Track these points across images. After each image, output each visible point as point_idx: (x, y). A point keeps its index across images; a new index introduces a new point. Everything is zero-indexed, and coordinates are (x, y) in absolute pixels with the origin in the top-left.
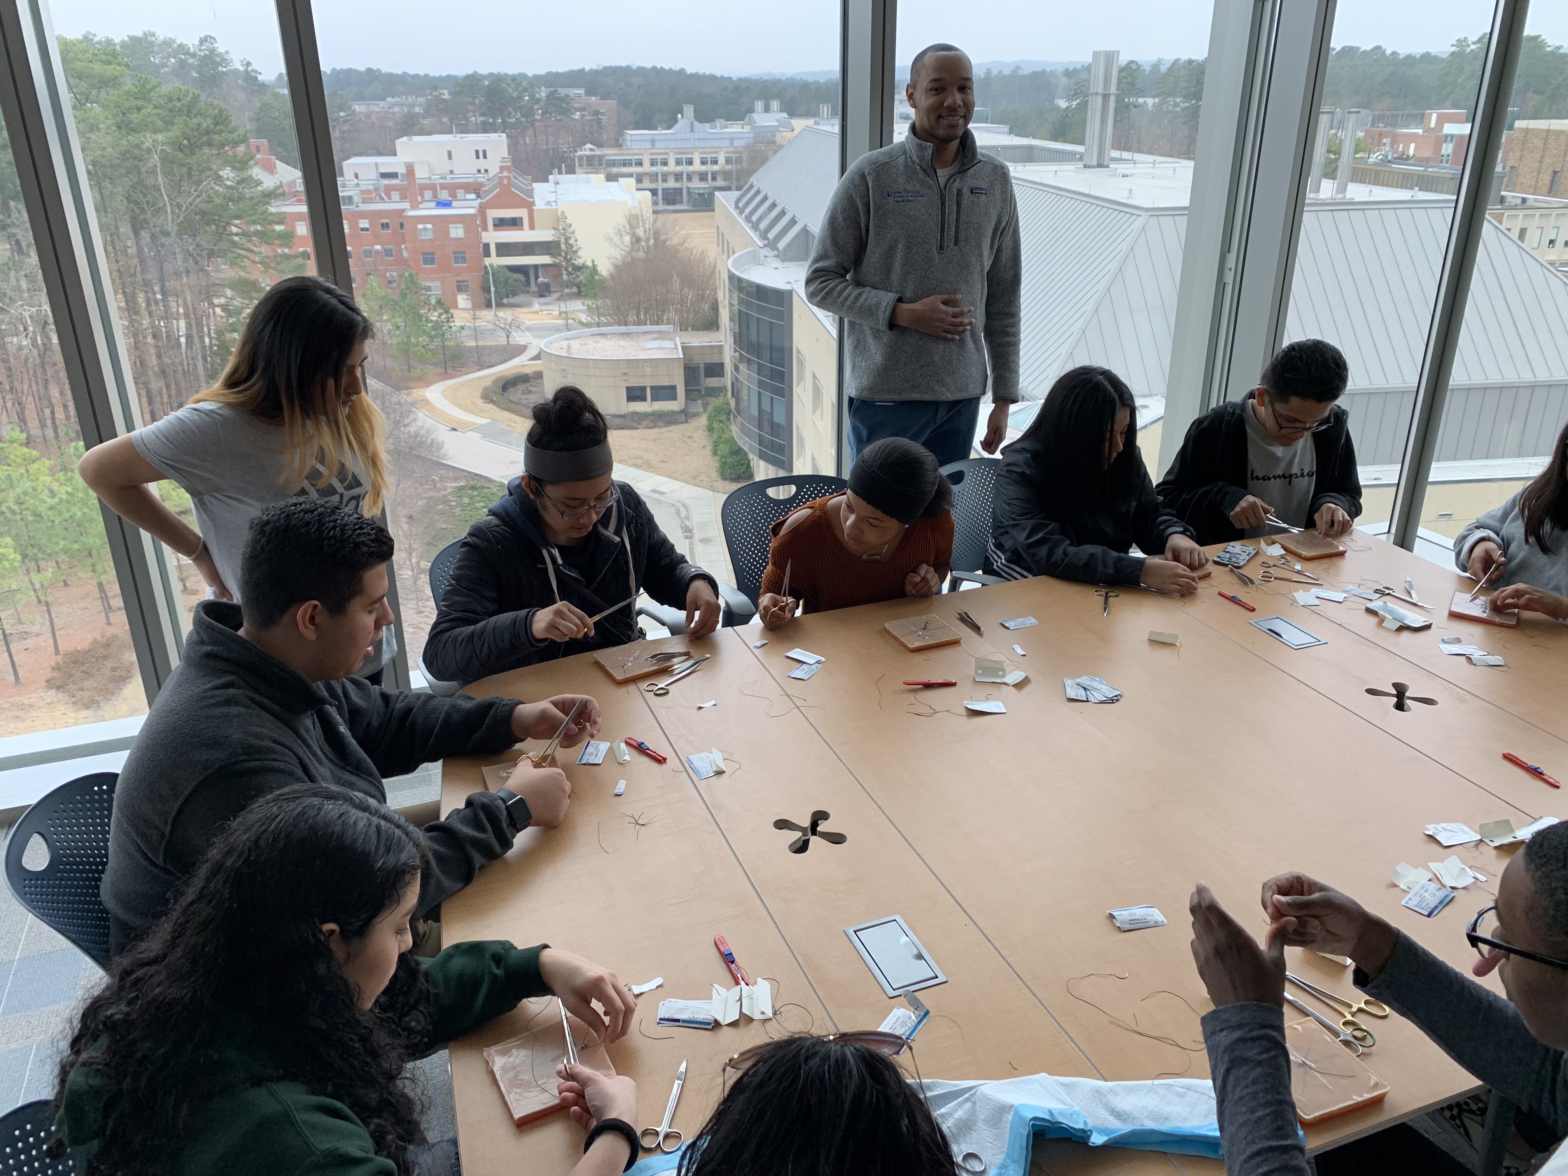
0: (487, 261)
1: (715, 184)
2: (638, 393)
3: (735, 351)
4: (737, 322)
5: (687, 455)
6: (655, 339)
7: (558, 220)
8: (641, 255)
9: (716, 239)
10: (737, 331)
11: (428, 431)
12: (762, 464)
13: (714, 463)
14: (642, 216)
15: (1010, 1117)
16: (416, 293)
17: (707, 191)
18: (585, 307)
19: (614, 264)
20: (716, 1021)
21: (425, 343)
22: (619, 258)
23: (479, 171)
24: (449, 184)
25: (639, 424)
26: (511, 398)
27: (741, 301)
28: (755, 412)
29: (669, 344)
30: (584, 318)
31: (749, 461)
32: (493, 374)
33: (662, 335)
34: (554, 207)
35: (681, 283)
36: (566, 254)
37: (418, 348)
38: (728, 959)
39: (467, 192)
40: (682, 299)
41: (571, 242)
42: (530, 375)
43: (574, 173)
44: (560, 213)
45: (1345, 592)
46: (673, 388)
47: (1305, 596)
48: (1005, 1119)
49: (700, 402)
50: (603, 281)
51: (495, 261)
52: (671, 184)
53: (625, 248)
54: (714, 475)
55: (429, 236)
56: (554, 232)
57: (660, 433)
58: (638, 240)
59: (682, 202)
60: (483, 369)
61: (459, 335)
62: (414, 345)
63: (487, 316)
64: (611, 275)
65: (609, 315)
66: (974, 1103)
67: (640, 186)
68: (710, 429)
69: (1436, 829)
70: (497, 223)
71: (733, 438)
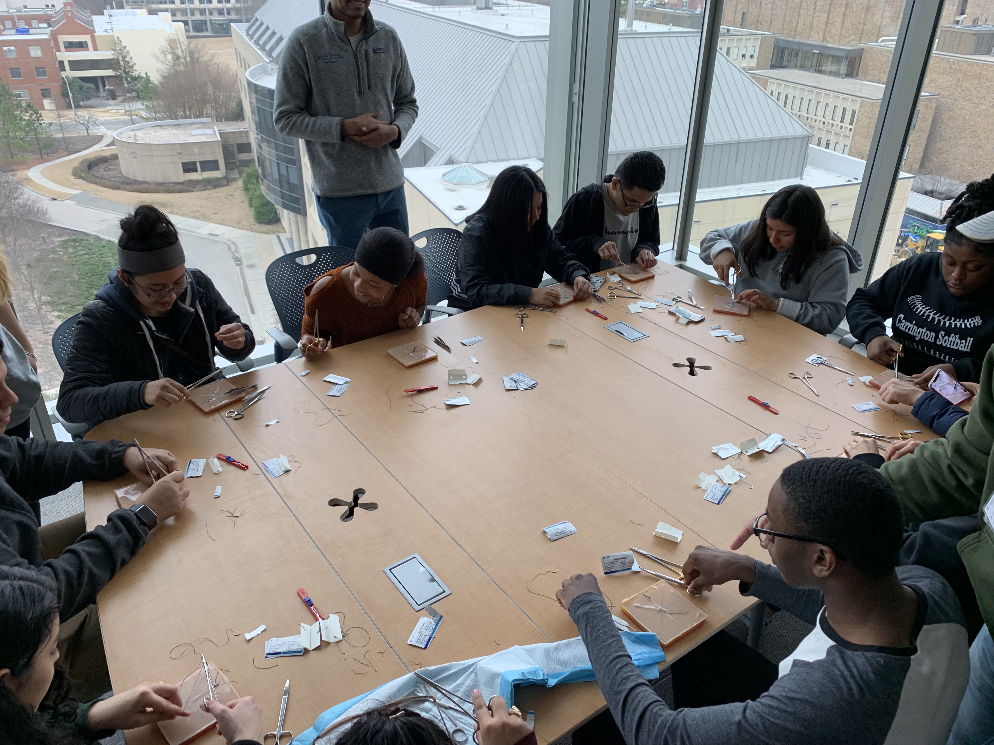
0: (63, 74)
1: (229, 17)
2: (191, 167)
3: (258, 134)
4: (257, 114)
5: (231, 208)
6: (198, 128)
7: (115, 43)
8: (182, 68)
9: (235, 56)
10: (257, 120)
11: (34, 201)
12: (285, 211)
13: (251, 212)
14: (179, 40)
15: (499, 680)
16: (9, 99)
17: (224, 22)
18: (144, 107)
19: (162, 76)
20: (305, 649)
21: (22, 136)
22: (165, 71)
23: (47, 6)
24: (25, 15)
25: (194, 188)
26: (96, 174)
27: (258, 100)
28: (276, 176)
29: (210, 131)
30: (144, 114)
31: (276, 210)
32: (79, 157)
33: (205, 125)
34: (110, 33)
35: (214, 88)
36: (125, 68)
37: (16, 141)
38: (309, 603)
39: (40, 22)
40: (215, 100)
41: (127, 59)
42: (108, 157)
43: (124, 8)
44: (116, 38)
45: (656, 301)
46: (216, 162)
47: (634, 307)
48: (496, 682)
49: (236, 170)
50: (155, 87)
51: (69, 73)
52: (198, 17)
53: (169, 64)
54: (252, 221)
55: (14, 56)
56: (113, 52)
57: (210, 194)
58: (178, 58)
59: (207, 30)
60: (71, 154)
61: (48, 130)
62: (13, 139)
63: (70, 115)
64: (161, 83)
65: (163, 112)
66: (476, 673)
67: (175, 18)
68: (246, 189)
69: (717, 448)
70: (67, 45)
71: (263, 195)
